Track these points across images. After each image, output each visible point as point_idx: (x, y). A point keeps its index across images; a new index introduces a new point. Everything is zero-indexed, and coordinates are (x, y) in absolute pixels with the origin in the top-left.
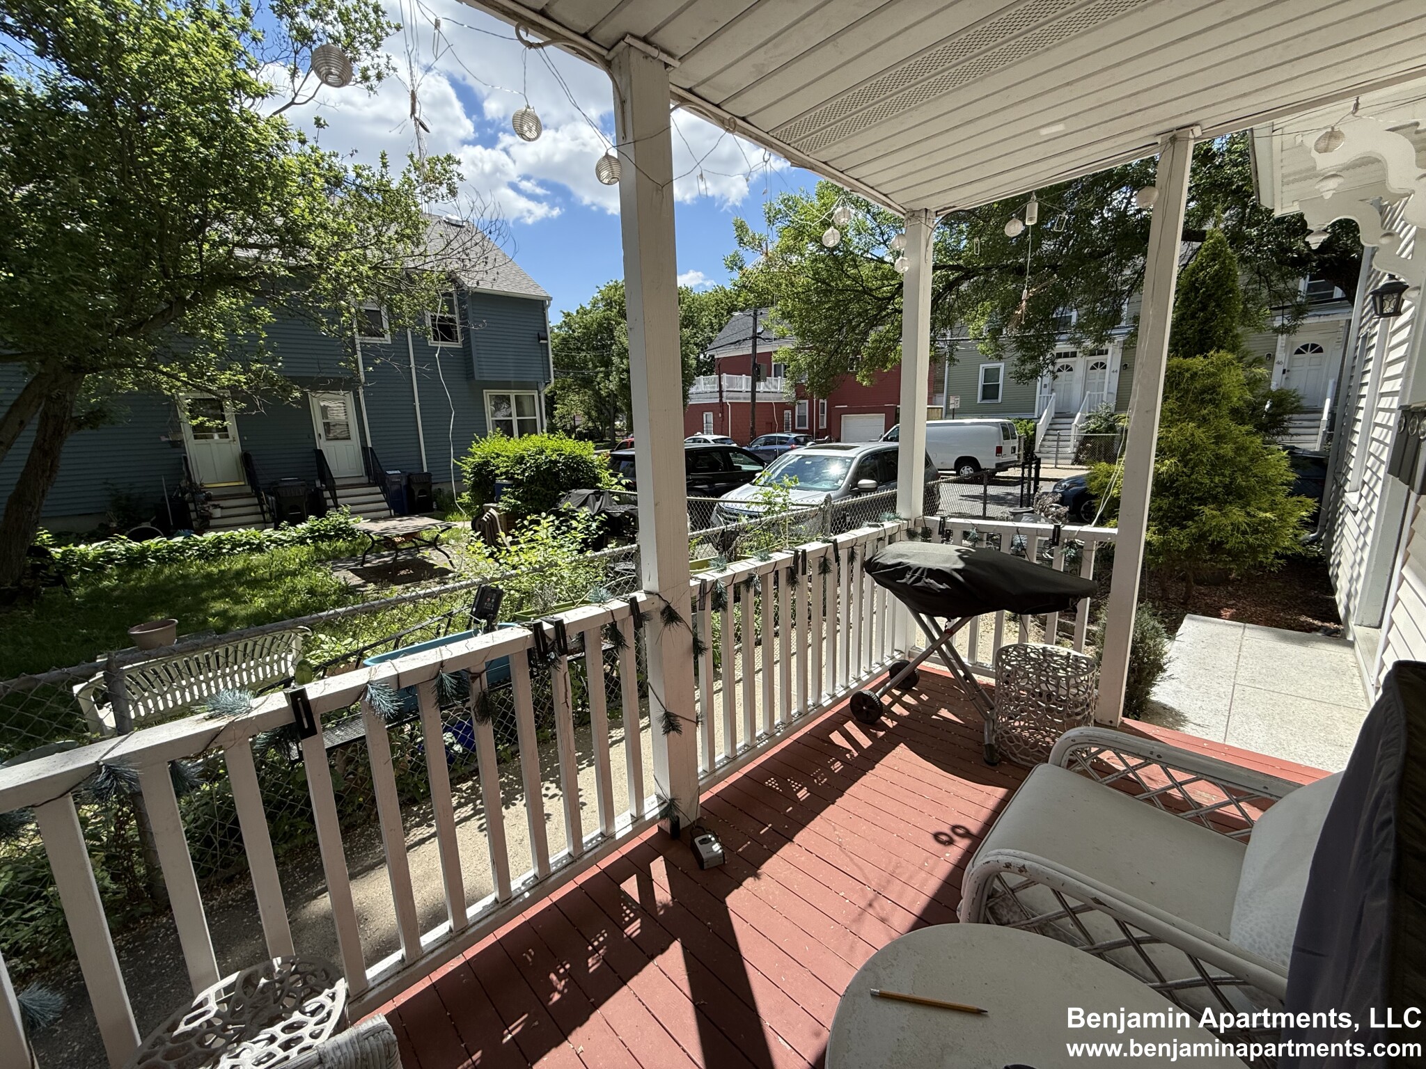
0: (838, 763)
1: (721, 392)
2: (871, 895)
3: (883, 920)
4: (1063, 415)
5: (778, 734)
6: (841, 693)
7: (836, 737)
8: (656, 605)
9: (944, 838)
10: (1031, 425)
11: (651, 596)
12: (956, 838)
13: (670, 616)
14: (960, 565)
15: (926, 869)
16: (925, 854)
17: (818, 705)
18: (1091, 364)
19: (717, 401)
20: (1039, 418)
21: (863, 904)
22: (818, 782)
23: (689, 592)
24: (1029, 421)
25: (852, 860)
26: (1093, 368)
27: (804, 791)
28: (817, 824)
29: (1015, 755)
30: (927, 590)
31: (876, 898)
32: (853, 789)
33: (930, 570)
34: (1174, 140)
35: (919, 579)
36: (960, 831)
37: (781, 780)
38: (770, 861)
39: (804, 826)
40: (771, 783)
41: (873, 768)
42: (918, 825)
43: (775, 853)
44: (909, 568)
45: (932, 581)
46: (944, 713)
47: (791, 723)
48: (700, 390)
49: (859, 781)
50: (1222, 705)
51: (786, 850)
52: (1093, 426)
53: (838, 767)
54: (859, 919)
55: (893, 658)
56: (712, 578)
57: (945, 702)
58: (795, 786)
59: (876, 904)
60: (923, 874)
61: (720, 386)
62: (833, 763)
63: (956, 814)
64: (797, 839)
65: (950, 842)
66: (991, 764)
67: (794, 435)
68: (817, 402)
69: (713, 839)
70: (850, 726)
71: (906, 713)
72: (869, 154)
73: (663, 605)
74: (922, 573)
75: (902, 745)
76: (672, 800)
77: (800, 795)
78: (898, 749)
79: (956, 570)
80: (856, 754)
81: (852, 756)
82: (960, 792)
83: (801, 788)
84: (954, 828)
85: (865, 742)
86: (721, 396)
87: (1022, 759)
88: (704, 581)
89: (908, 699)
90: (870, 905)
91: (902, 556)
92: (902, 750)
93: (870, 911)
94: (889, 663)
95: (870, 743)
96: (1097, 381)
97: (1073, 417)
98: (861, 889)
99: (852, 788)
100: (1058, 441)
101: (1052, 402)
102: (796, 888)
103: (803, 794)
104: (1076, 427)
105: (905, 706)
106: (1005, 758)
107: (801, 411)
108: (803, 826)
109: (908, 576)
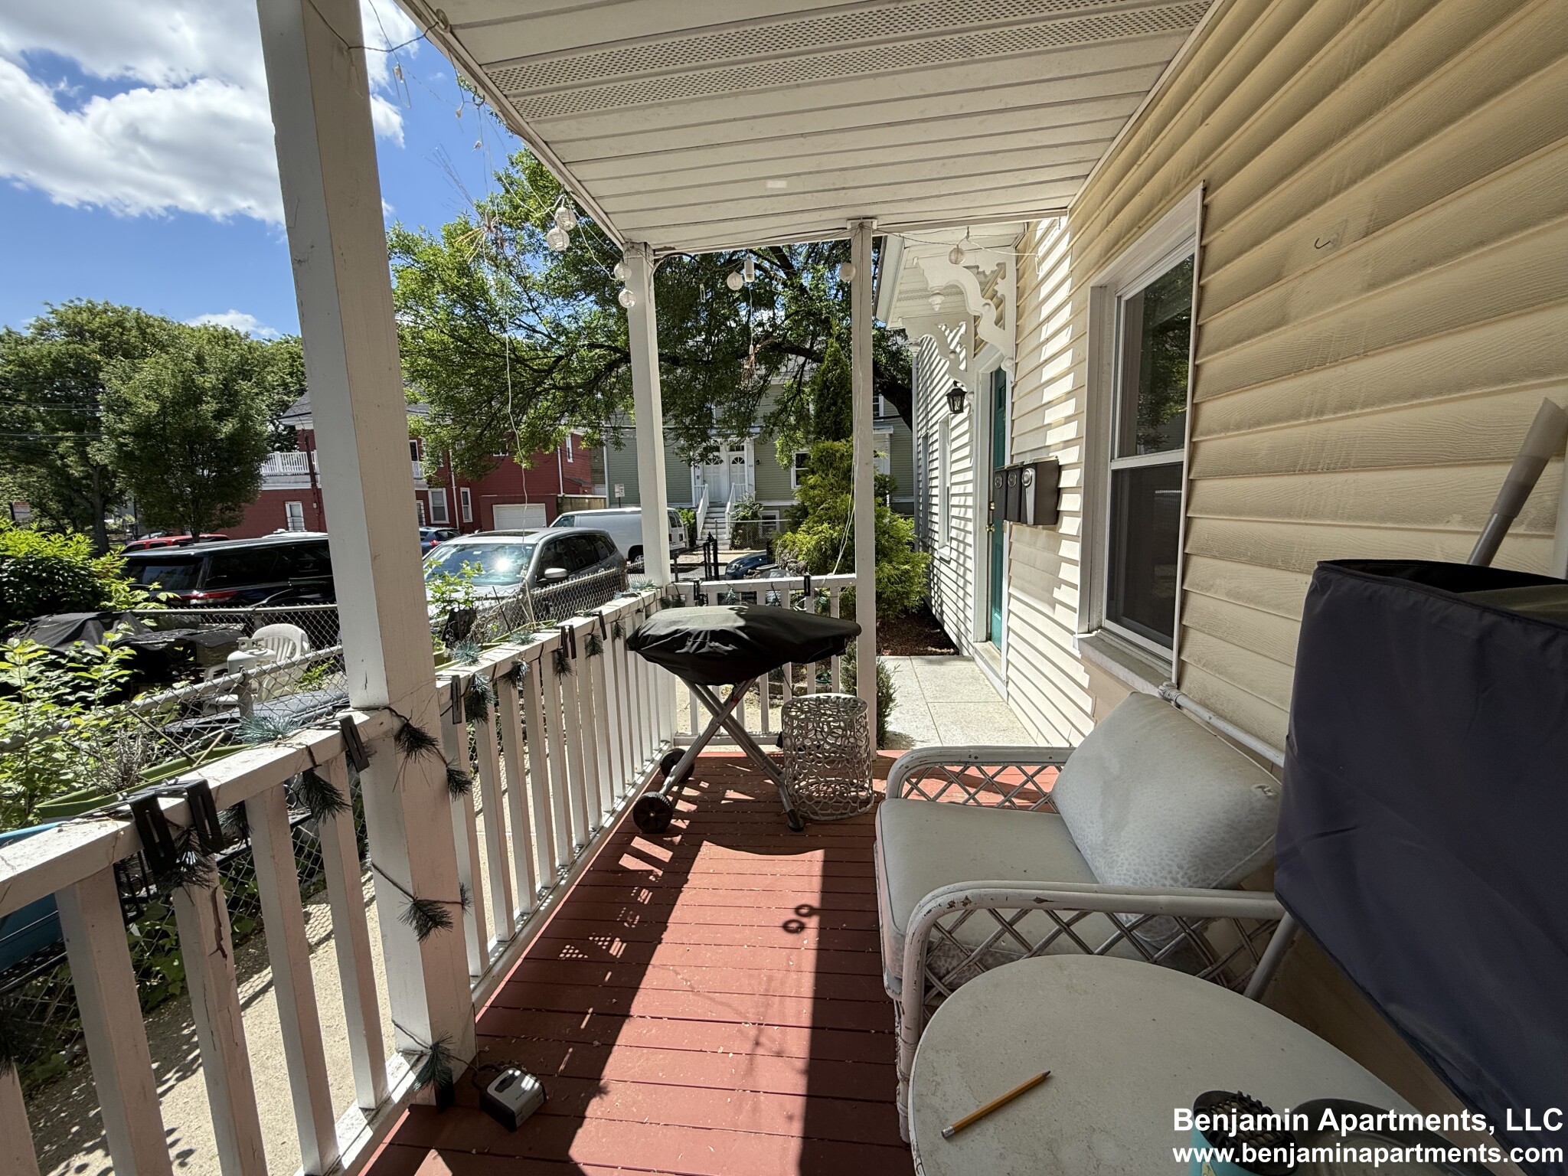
0: (644, 892)
1: (312, 474)
2: (752, 1032)
3: (779, 1055)
4: (716, 504)
5: (563, 882)
6: (620, 806)
7: (628, 862)
8: (385, 728)
9: (794, 925)
10: (691, 513)
11: (375, 713)
12: (804, 920)
13: (413, 739)
14: (741, 623)
15: (793, 968)
16: (785, 952)
17: (599, 829)
18: (732, 459)
19: (309, 486)
20: (697, 507)
21: (747, 1047)
22: (631, 924)
23: (435, 697)
24: (689, 510)
25: (712, 1000)
26: (734, 462)
27: (617, 943)
28: (652, 977)
29: (815, 813)
30: (714, 655)
31: (760, 1031)
32: (676, 914)
33: (713, 632)
34: (861, 226)
35: (702, 645)
36: (804, 911)
37: (580, 942)
38: (611, 1060)
39: (637, 988)
40: (569, 952)
41: (686, 881)
42: (763, 923)
43: (614, 1045)
44: (688, 634)
45: (717, 644)
46: (731, 794)
47: (574, 862)
48: (277, 471)
49: (679, 902)
50: (928, 721)
51: (628, 1032)
52: (742, 514)
53: (645, 895)
54: (750, 1070)
55: (660, 750)
56: (466, 674)
57: (726, 783)
58: (602, 942)
59: (763, 1040)
60: (794, 976)
61: (311, 467)
62: (638, 894)
63: (792, 894)
64: (636, 1008)
65: (802, 927)
66: (798, 829)
67: (433, 530)
68: (458, 490)
69: (518, 1073)
70: (639, 843)
71: (693, 807)
72: (601, 149)
73: (397, 724)
74: (705, 637)
75: (705, 843)
76: (435, 1047)
77: (613, 951)
78: (703, 849)
79: (739, 628)
80: (660, 873)
81: (656, 876)
82: (785, 871)
83: (612, 942)
84: (797, 910)
85: (665, 855)
86: (314, 481)
87: (823, 815)
88: (455, 678)
89: (687, 791)
90: (757, 1044)
91: (675, 623)
92: (708, 849)
93: (760, 1051)
94: (658, 757)
95: (671, 853)
96: (739, 474)
97: (724, 506)
98: (740, 1031)
99: (673, 914)
100: (716, 528)
101: (706, 492)
102: (661, 1077)
103: (617, 948)
104: (728, 516)
105: (689, 800)
106: (806, 819)
107: (438, 502)
108: (635, 989)
109: (689, 644)
